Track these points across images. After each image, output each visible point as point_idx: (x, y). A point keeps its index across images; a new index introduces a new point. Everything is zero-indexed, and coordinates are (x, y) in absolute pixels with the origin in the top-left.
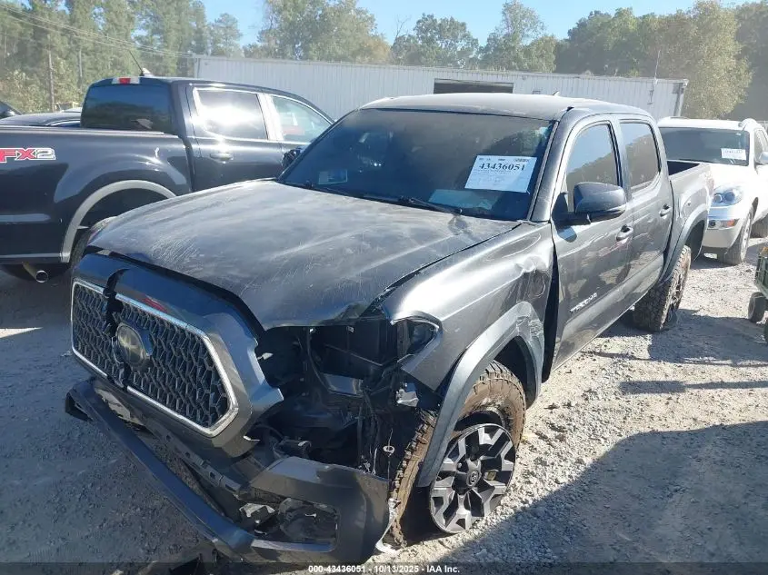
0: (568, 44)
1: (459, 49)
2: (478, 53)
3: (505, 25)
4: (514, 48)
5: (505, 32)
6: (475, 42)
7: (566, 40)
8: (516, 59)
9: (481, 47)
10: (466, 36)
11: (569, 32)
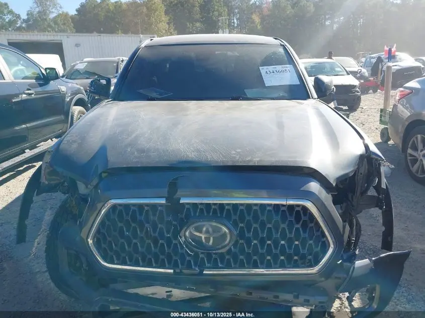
0: (77, 16)
1: (7, 20)
2: (22, 23)
3: (36, 6)
4: (46, 19)
5: (37, 10)
6: (18, 17)
7: (76, 14)
8: (49, 26)
9: (23, 20)
10: (11, 12)
11: (77, 10)
